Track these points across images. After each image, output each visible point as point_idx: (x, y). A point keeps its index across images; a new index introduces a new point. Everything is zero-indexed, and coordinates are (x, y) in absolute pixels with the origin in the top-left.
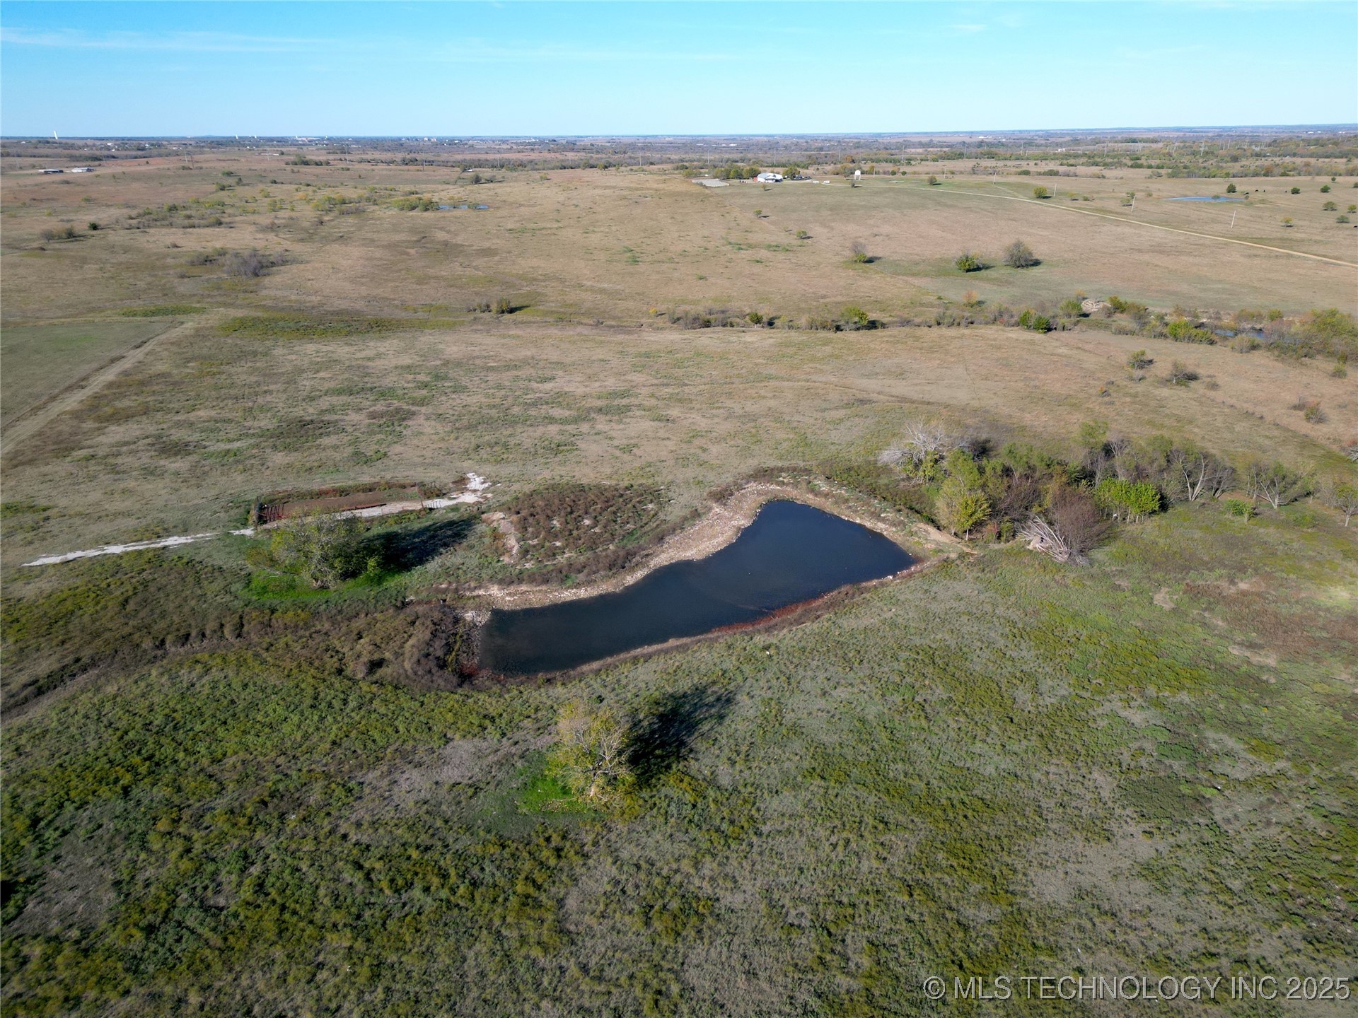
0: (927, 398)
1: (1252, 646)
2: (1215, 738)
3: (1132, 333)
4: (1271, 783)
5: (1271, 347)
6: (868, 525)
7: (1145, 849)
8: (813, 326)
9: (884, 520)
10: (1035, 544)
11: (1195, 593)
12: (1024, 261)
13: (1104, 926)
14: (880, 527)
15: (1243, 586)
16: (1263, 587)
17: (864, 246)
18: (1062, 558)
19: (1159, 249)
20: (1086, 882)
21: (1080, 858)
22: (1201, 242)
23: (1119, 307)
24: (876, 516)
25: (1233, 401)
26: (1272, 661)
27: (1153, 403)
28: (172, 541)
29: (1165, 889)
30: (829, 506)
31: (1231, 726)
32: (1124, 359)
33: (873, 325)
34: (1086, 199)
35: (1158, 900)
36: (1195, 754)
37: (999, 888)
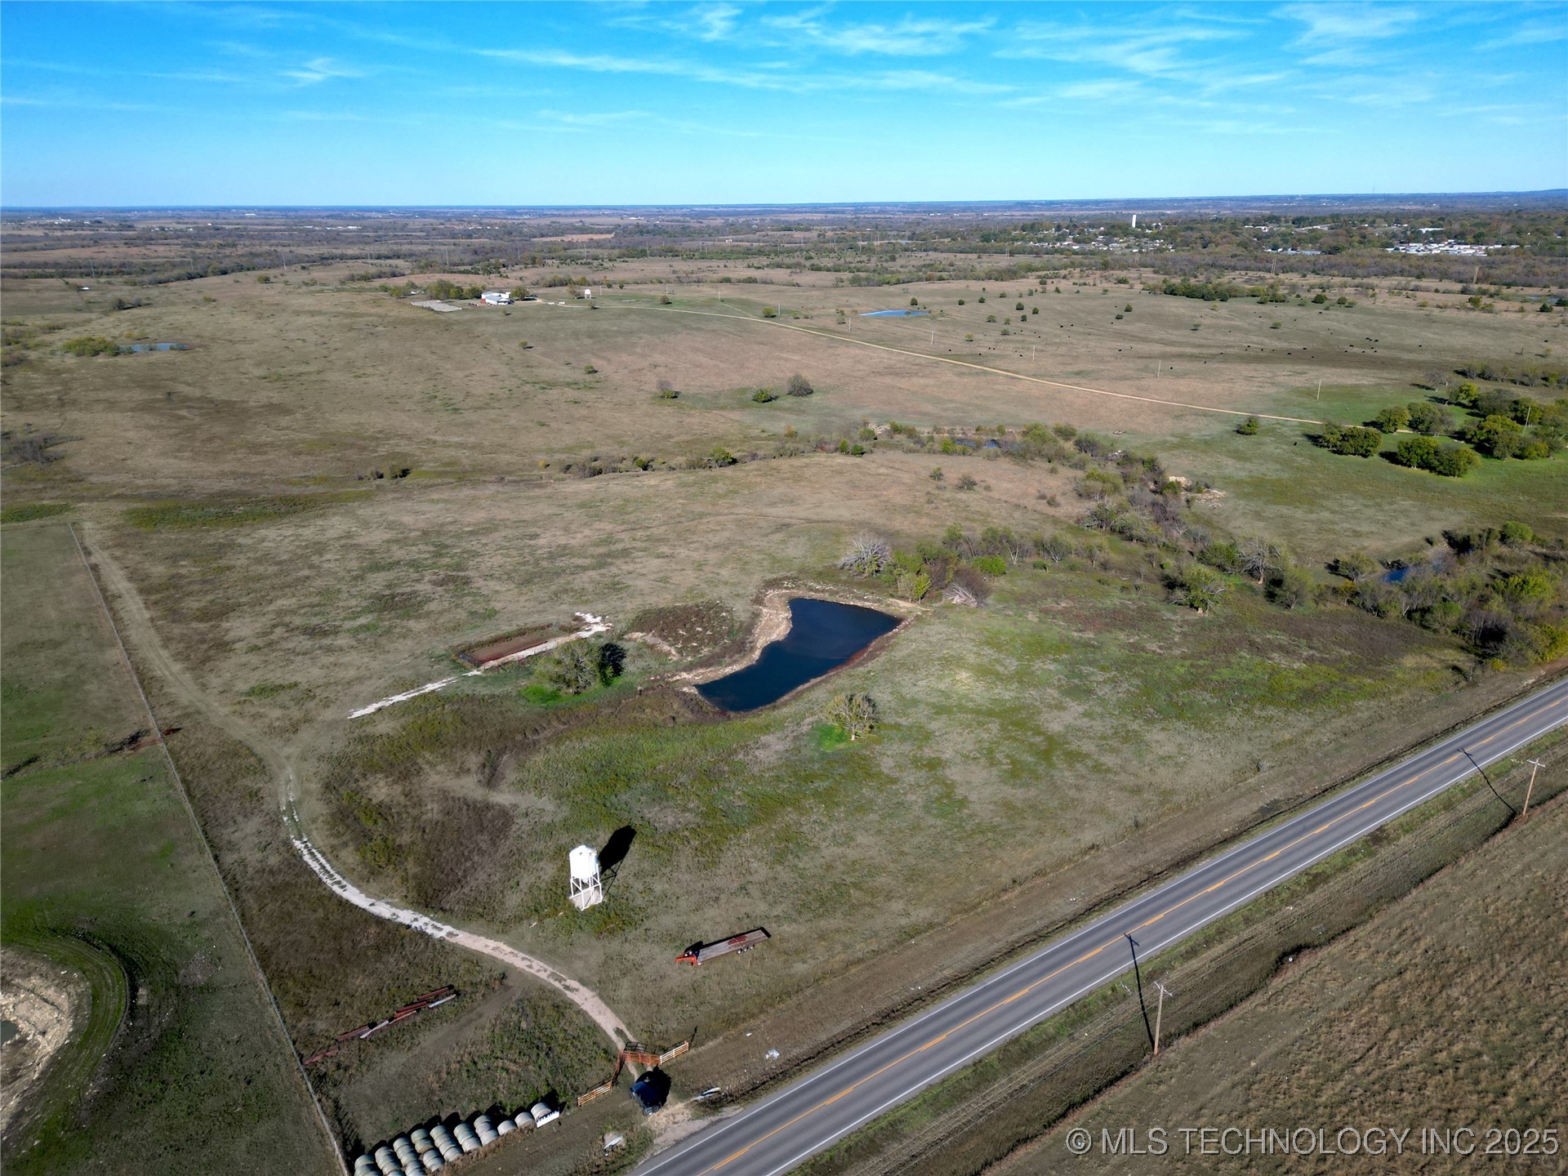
0: (823, 517)
1: (1080, 631)
2: (1086, 669)
3: (918, 451)
4: (1113, 680)
5: (1008, 454)
6: (859, 604)
7: (1081, 709)
8: (693, 466)
9: (867, 600)
10: (957, 600)
11: (1046, 612)
12: (802, 390)
13: (1080, 734)
14: (867, 605)
15: (1064, 605)
16: (1072, 604)
17: (668, 384)
18: (973, 605)
19: (892, 371)
20: (1066, 723)
21: (1059, 717)
22: (917, 361)
23: (896, 430)
24: (860, 598)
25: (1004, 498)
26: (1092, 636)
27: (962, 505)
28: (430, 687)
29: (1094, 719)
30: (827, 597)
31: (1091, 663)
32: (925, 474)
33: (734, 461)
34: (807, 318)
35: (1093, 723)
36: (1081, 676)
37: (1038, 732)
